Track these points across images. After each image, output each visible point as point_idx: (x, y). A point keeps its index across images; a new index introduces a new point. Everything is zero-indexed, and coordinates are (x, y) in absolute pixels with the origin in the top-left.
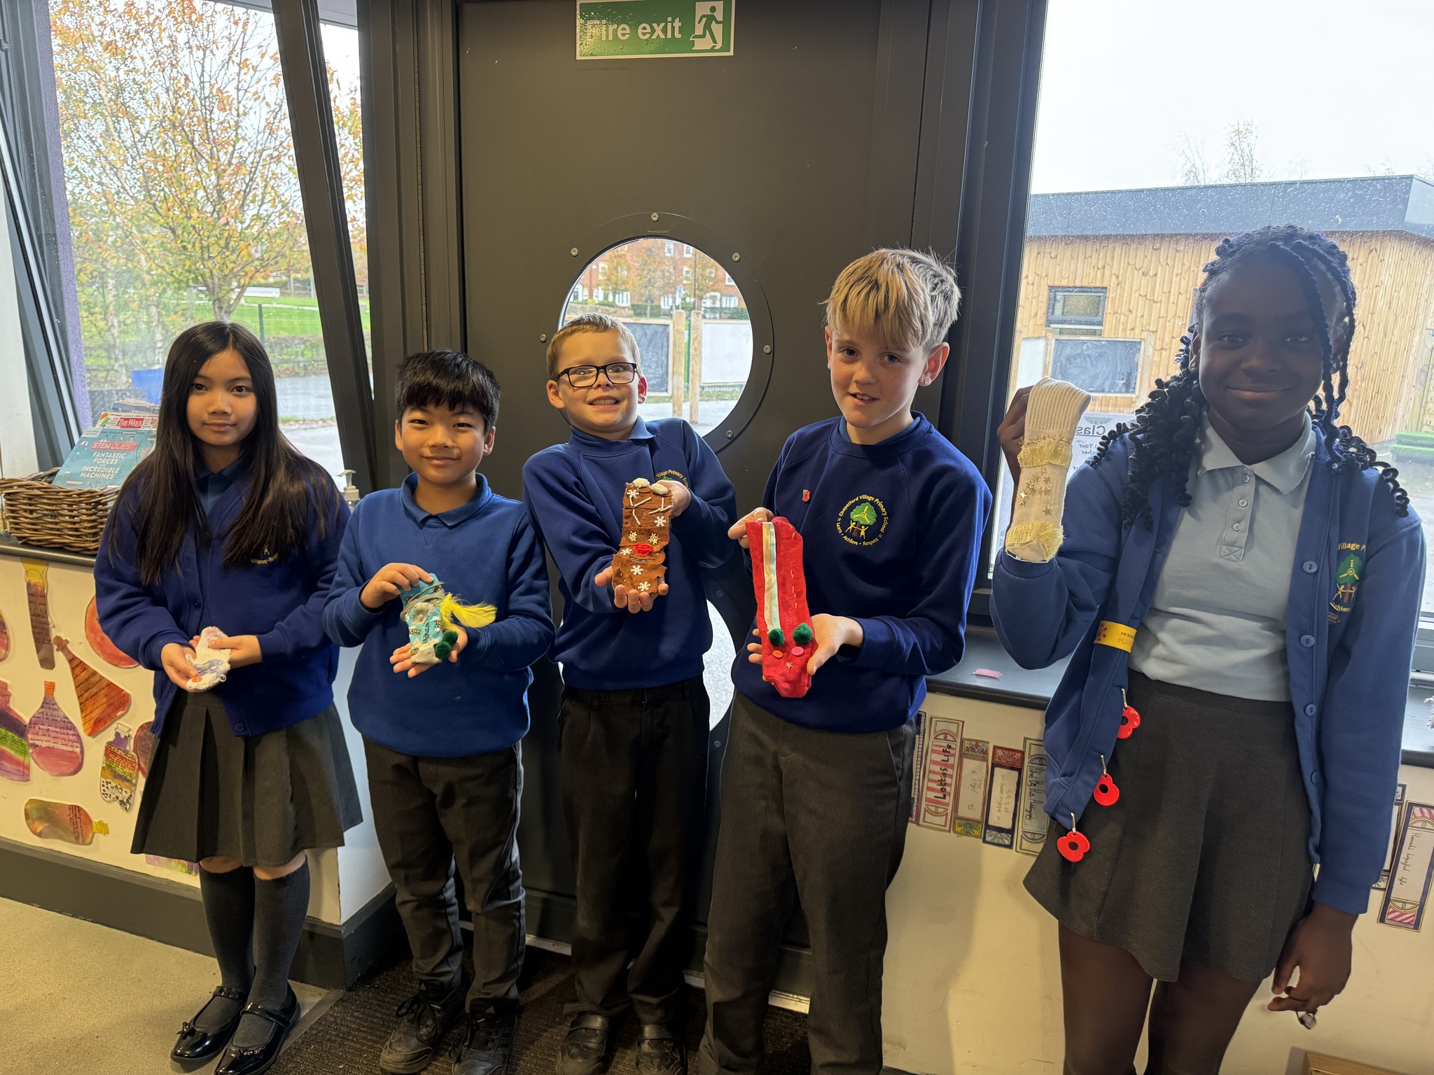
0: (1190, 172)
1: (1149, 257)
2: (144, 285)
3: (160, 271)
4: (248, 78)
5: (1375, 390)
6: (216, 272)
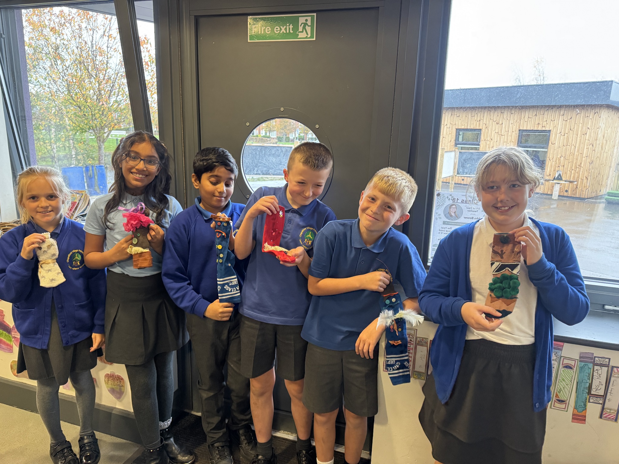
0: (517, 79)
1: (499, 116)
2: (67, 130)
3: (74, 125)
4: (112, 42)
5: (598, 173)
6: (98, 125)
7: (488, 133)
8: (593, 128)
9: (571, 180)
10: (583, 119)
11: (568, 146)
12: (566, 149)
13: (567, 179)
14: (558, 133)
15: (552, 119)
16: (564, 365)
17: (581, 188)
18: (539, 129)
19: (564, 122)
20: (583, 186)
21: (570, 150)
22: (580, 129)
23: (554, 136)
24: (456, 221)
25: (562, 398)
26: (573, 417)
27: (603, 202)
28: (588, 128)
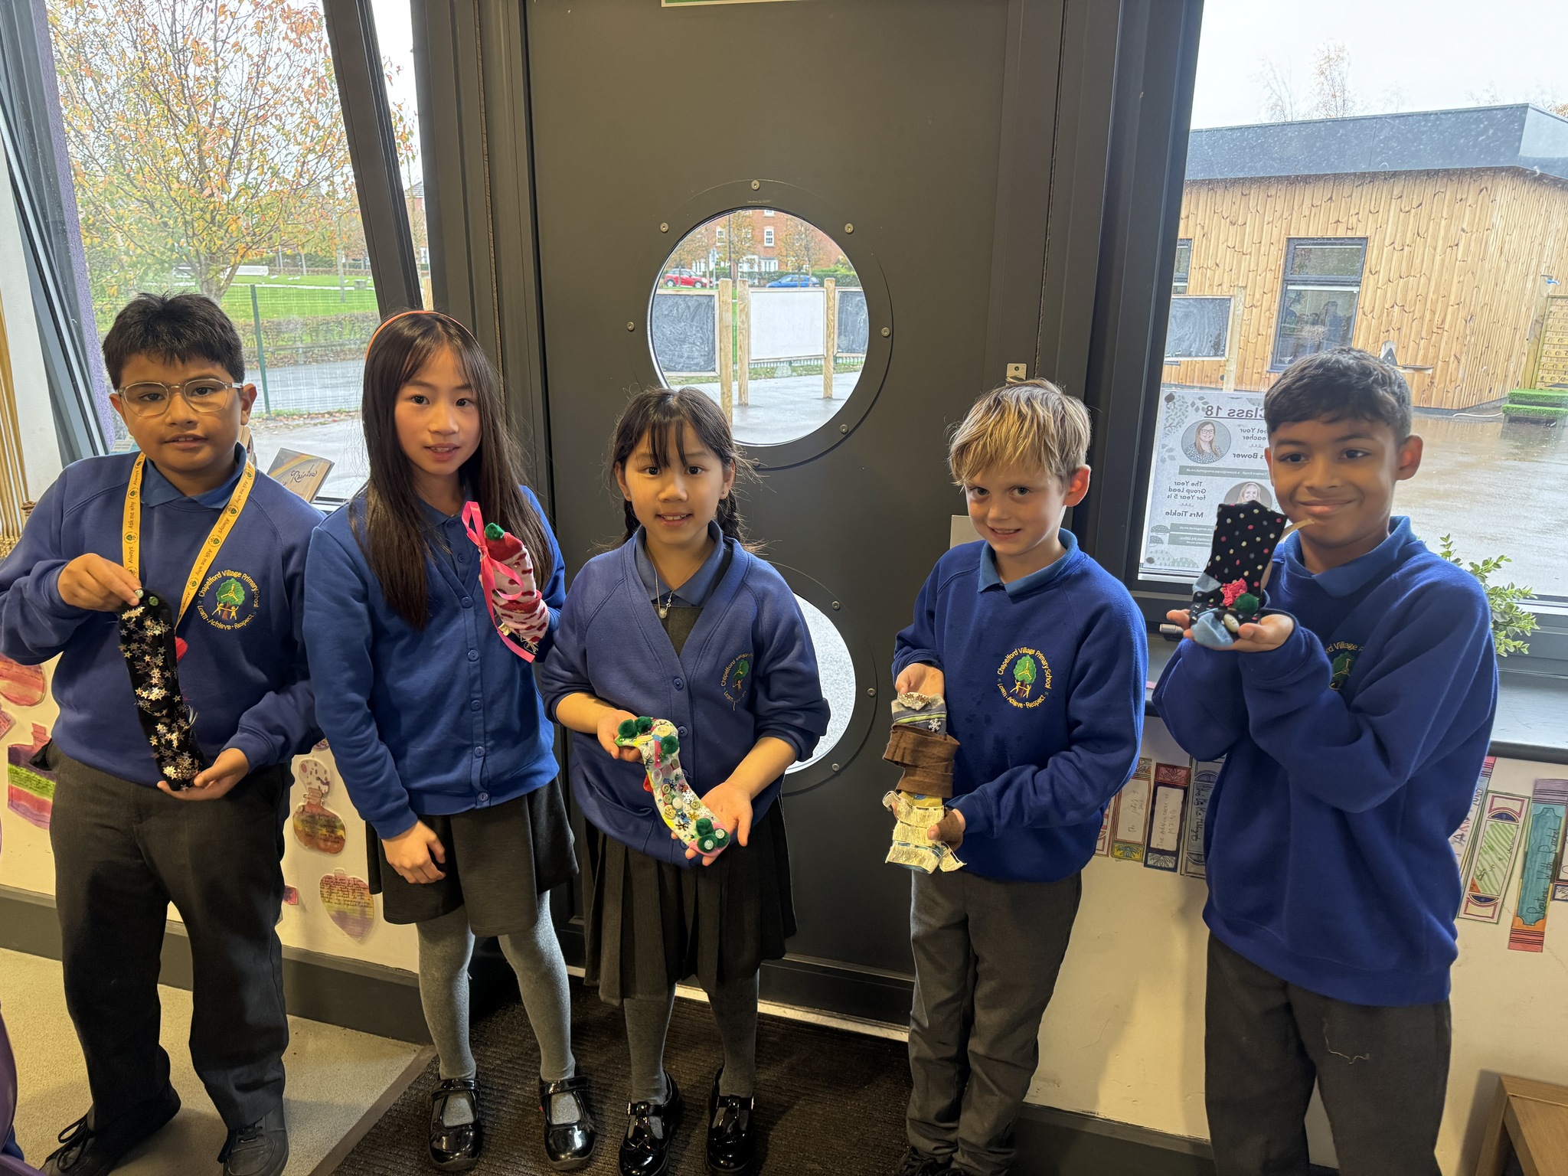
0: (1277, 105)
1: (1238, 203)
2: (122, 267)
3: (139, 251)
5: (1486, 345)
6: (202, 249)
7: (1208, 248)
8: (1474, 230)
9: (1419, 364)
10: (1448, 207)
11: (1412, 278)
12: (1406, 286)
13: (1408, 362)
14: (1387, 243)
15: (1372, 208)
16: (1494, 813)
17: (1442, 385)
18: (1339, 235)
19: (1402, 214)
20: (1448, 379)
21: (1415, 287)
22: (1442, 233)
23: (1375, 252)
24: (1213, 465)
25: (1484, 893)
26: (1513, 936)
27: (1497, 419)
28: (1463, 230)
